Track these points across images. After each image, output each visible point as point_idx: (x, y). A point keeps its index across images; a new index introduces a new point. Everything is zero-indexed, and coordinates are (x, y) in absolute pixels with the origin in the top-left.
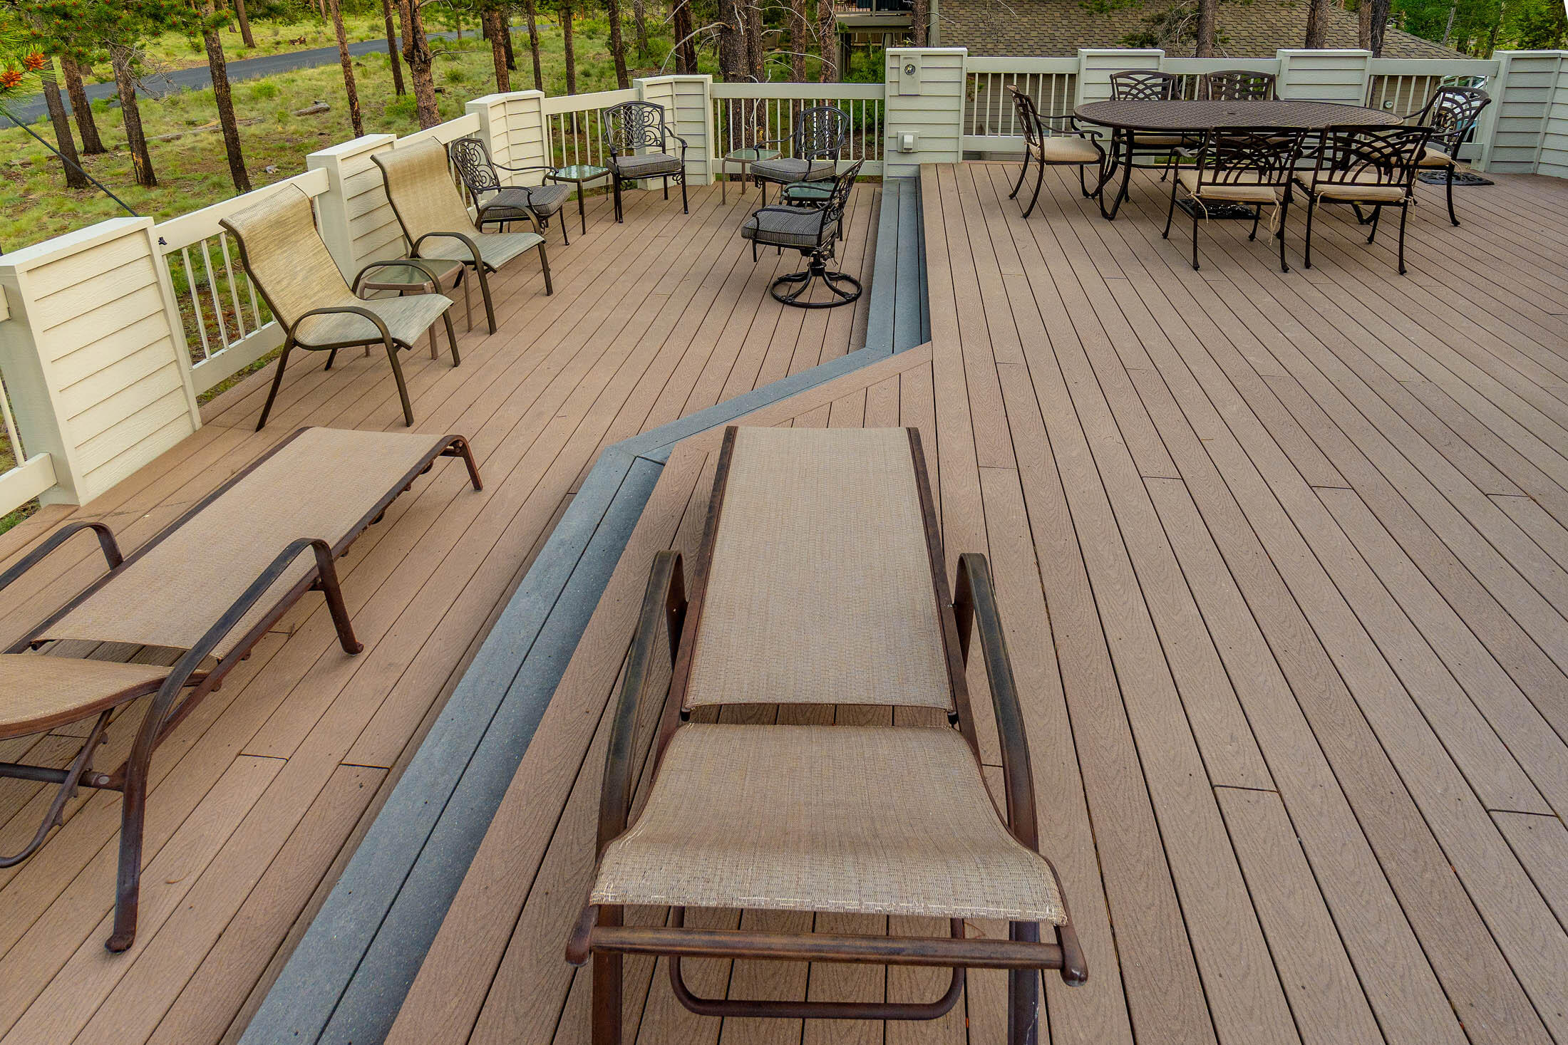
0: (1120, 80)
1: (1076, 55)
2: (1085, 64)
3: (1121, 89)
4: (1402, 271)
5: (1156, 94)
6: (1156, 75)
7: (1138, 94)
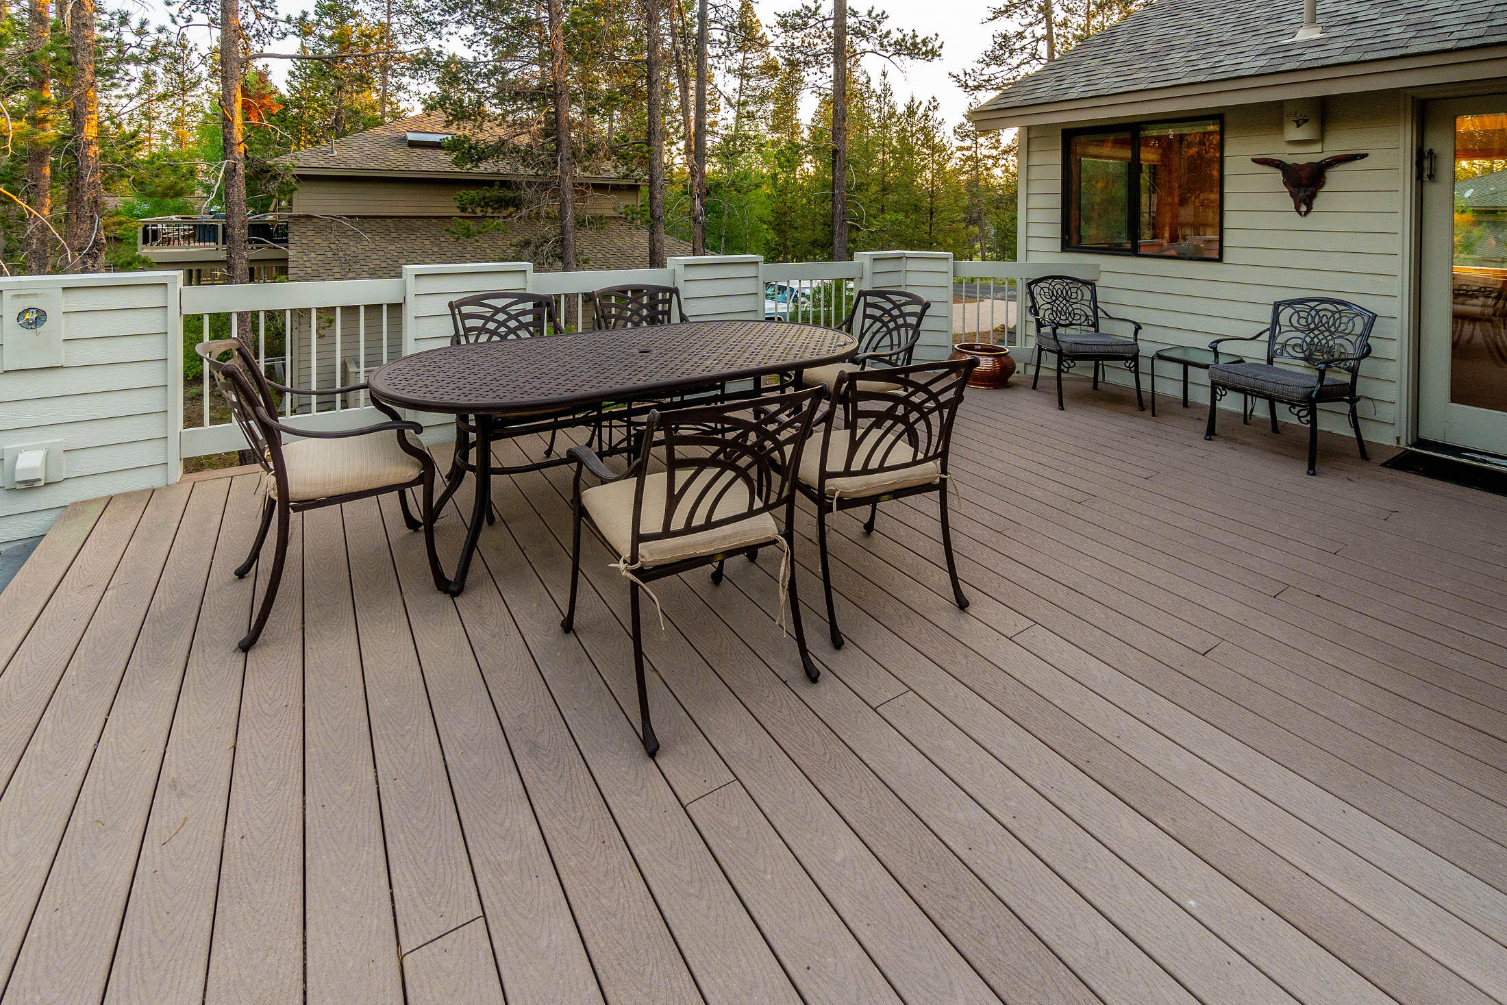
0: (466, 310)
1: (399, 275)
2: (413, 286)
3: (470, 323)
4: (962, 604)
5: (524, 326)
6: (523, 298)
7: (497, 328)
